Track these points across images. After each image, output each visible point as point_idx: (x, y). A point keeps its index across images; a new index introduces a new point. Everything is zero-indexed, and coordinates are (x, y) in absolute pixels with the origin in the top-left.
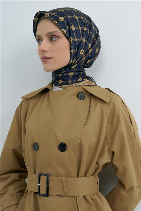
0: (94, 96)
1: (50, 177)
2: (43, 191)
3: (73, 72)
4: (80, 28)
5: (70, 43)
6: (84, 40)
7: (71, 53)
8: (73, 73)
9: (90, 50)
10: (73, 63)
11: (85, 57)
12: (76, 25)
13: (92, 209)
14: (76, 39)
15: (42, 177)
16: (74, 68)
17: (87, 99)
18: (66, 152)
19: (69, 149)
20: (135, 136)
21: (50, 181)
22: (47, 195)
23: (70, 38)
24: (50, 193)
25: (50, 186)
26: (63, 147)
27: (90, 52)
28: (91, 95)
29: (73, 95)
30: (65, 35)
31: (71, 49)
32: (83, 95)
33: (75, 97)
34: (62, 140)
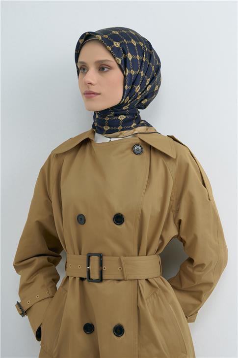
0: (154, 149)
1: (104, 258)
2: (95, 275)
3: (125, 115)
4: (138, 57)
5: (125, 76)
6: (142, 74)
7: (124, 89)
8: (124, 117)
9: (148, 87)
10: (126, 102)
11: (140, 96)
12: (133, 54)
13: (158, 293)
14: (132, 72)
15: (92, 258)
16: (126, 110)
17: (146, 154)
18: (123, 225)
19: (127, 221)
20: (209, 200)
21: (104, 263)
22: (101, 280)
23: (125, 70)
24: (104, 277)
25: (104, 268)
26: (119, 219)
27: (148, 89)
29: (127, 149)
30: (119, 65)
31: (124, 85)
32: (140, 148)
33: (129, 151)
34: (118, 210)
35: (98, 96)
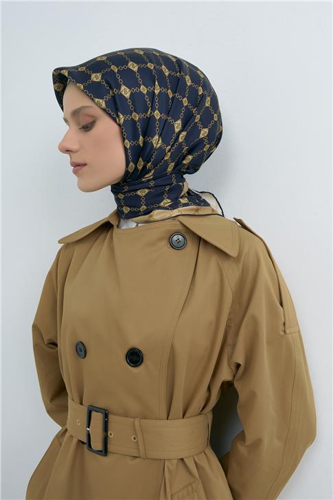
1: (111, 417)
2: (97, 444)
3: (148, 188)
4: (144, 90)
6: (157, 115)
7: (125, 149)
8: (147, 191)
9: (181, 136)
10: (140, 168)
11: (169, 154)
12: (132, 84)
13: (194, 487)
14: (135, 116)
15: (94, 414)
16: (149, 181)
17: (191, 248)
18: (142, 367)
19: (147, 361)
20: (285, 332)
21: (110, 425)
22: (105, 451)
23: (118, 116)
24: (111, 448)
25: (111, 434)
26: (135, 357)
27: (180, 140)
28: (200, 240)
30: (104, 110)
31: (124, 140)
32: (181, 237)
33: (164, 243)
34: (135, 342)
35: (85, 168)
